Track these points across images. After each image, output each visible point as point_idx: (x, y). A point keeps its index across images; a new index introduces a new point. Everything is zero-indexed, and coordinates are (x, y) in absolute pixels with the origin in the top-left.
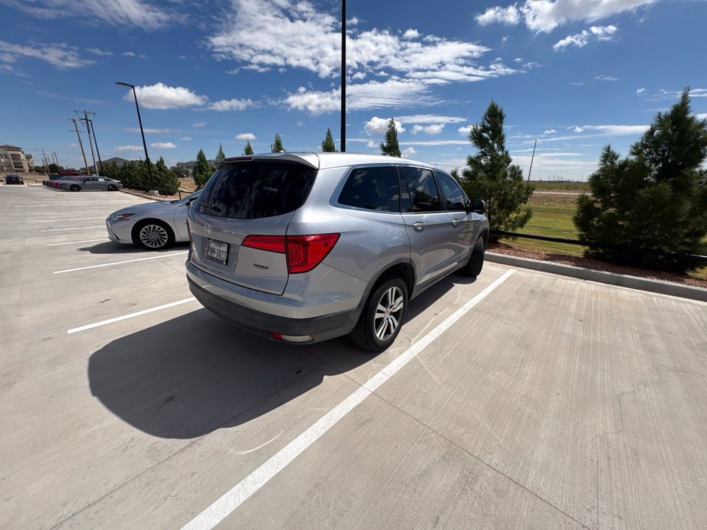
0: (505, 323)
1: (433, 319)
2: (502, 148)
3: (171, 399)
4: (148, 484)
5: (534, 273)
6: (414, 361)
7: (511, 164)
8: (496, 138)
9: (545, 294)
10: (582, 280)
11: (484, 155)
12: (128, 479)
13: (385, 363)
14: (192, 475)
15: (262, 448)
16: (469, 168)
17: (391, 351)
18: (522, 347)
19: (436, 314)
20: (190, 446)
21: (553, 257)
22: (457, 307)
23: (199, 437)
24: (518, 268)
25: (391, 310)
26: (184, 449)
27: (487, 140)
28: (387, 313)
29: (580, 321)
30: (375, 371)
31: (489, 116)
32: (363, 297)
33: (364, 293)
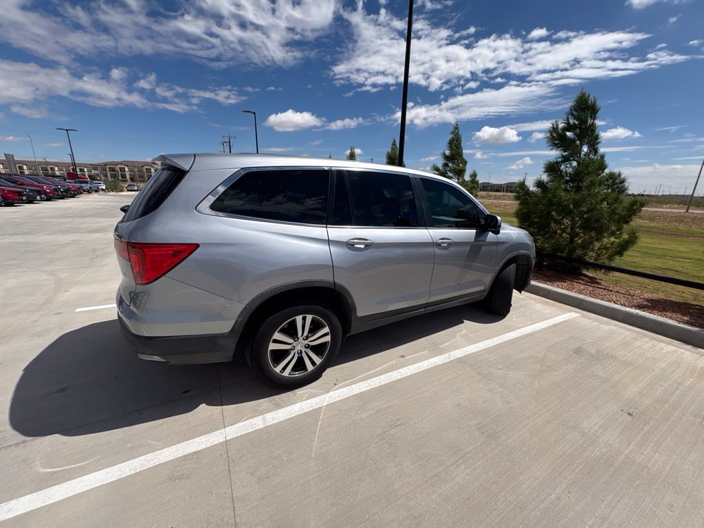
0: (490, 390)
1: (394, 362)
3: (63, 390)
7: (607, 171)
8: (584, 137)
9: (599, 357)
10: (689, 347)
11: (566, 159)
15: (62, 470)
17: (301, 392)
18: (483, 433)
19: (403, 356)
22: (440, 352)
24: (584, 312)
25: (307, 342)
26: (10, 446)
27: (573, 141)
28: (300, 345)
29: (630, 414)
30: (256, 413)
31: (576, 110)
32: (236, 321)
33: (239, 317)
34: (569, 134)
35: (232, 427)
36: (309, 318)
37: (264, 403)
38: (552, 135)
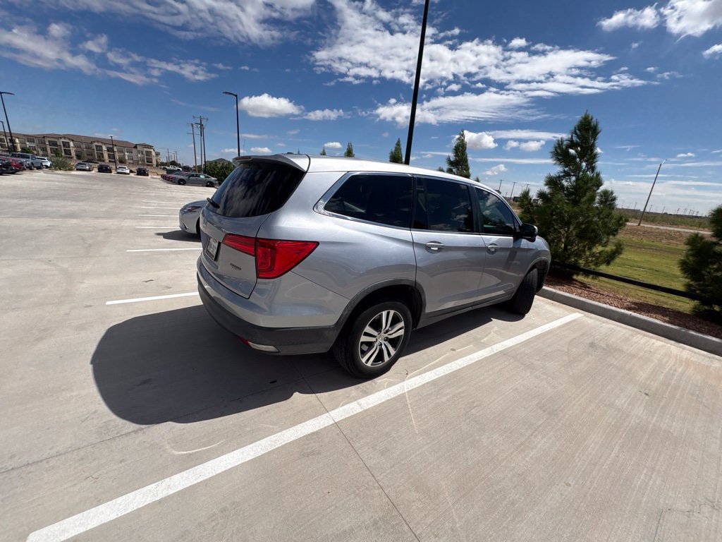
0: (536, 377)
1: (447, 355)
2: (593, 169)
3: (145, 382)
4: (82, 459)
5: (606, 322)
6: (401, 398)
7: (602, 188)
8: (585, 155)
9: (610, 350)
10: (673, 342)
11: (567, 175)
12: (70, 449)
13: (366, 393)
14: (121, 462)
15: (196, 453)
16: (546, 189)
17: (380, 381)
18: (544, 411)
19: (453, 350)
20: (135, 432)
21: (640, 307)
22: (484, 346)
23: (147, 426)
24: (586, 313)
25: (386, 335)
26: (129, 433)
27: (574, 158)
28: (381, 338)
29: (647, 394)
30: (350, 400)
31: (579, 130)
32: (342, 315)
33: (344, 310)
34: (572, 151)
35: (335, 411)
36: (392, 312)
37: (352, 390)
38: (556, 151)
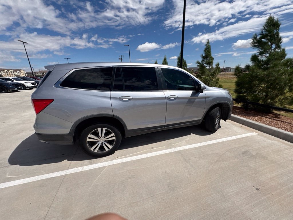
0: (185, 167)
2: (280, 47)
7: (286, 57)
9: (257, 157)
15: (12, 177)
16: (251, 64)
17: (102, 159)
28: (102, 140)
29: (257, 189)
32: (71, 129)
33: (72, 128)
34: (263, 40)
36: (104, 129)
38: (254, 42)
